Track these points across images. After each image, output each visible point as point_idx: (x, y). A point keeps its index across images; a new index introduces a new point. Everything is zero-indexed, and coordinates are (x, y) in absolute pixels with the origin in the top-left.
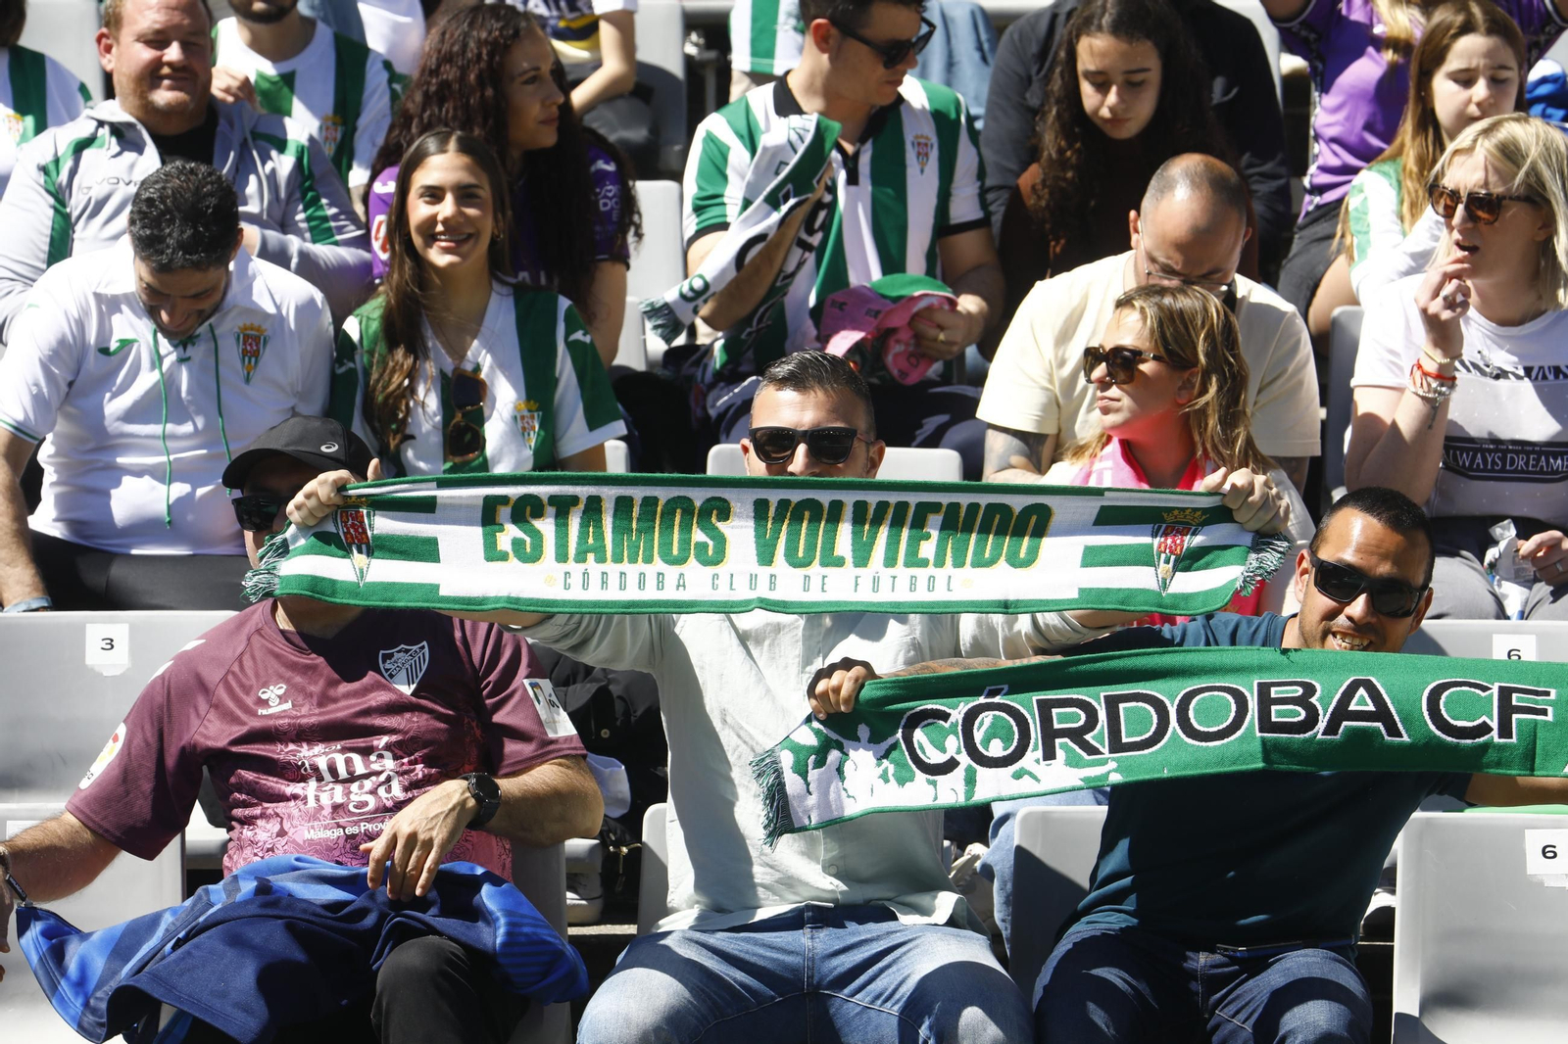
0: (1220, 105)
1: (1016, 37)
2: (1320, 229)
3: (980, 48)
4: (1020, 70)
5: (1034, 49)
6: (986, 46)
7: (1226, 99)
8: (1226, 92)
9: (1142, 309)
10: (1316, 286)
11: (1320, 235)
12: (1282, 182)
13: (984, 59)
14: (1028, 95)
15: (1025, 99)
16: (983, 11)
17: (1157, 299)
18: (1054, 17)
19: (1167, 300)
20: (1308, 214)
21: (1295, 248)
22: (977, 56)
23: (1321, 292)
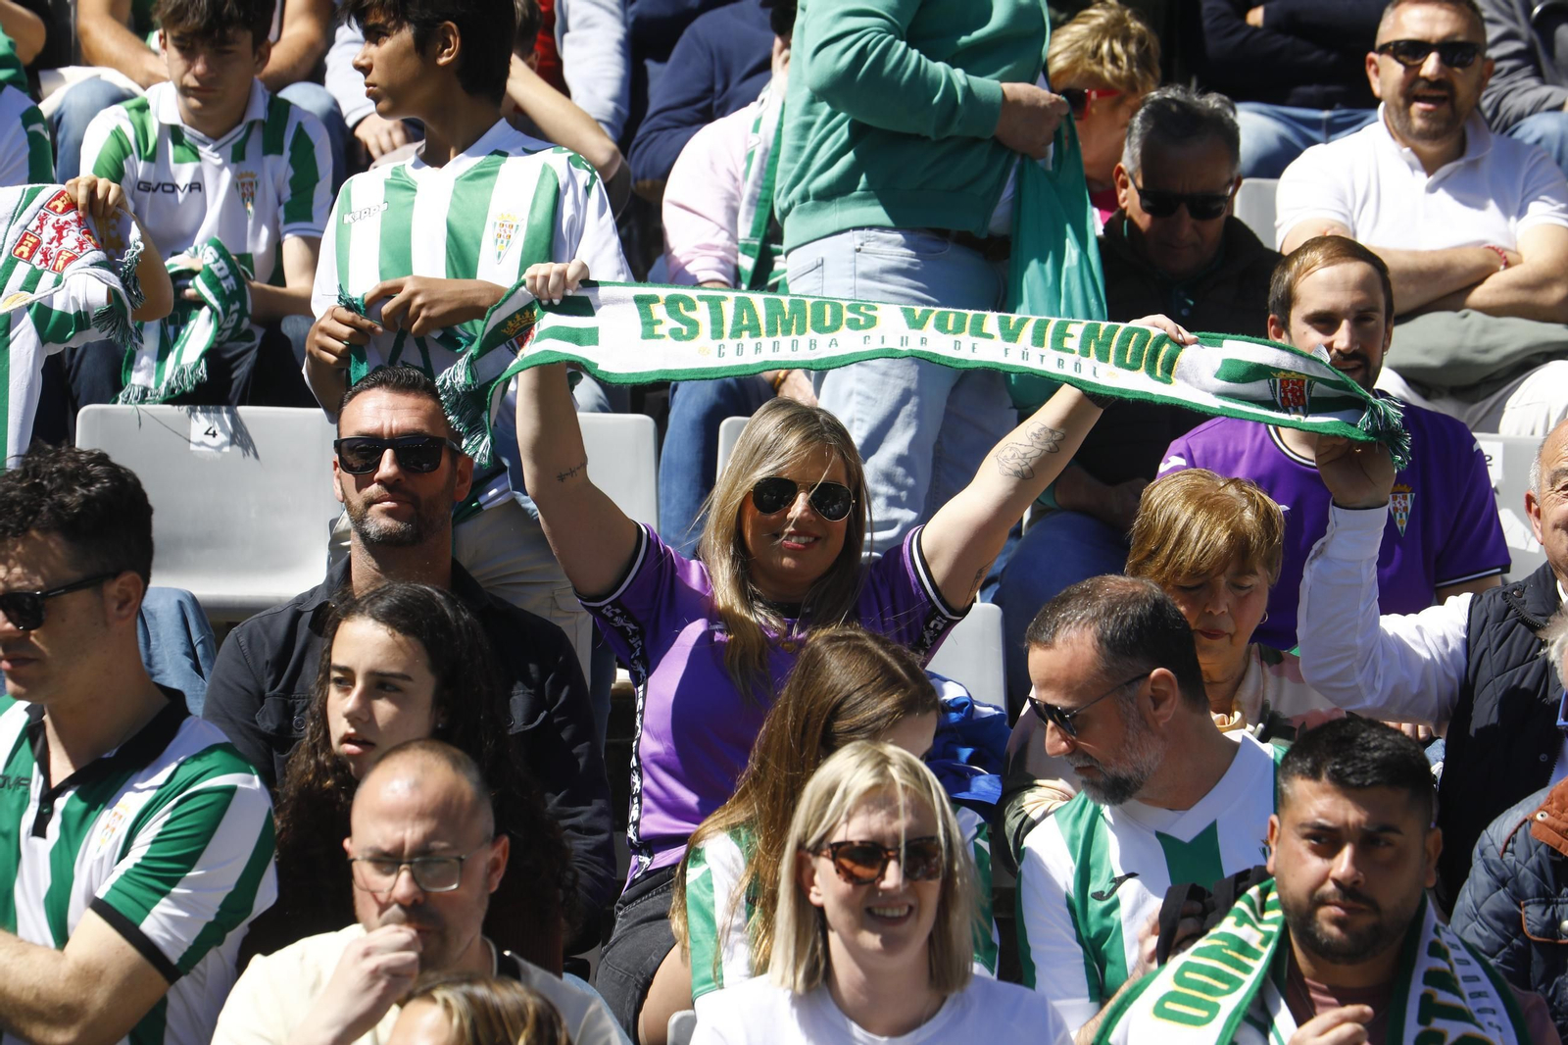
0: (523, 736)
1: (243, 640)
2: (650, 904)
3: (191, 653)
4: (249, 683)
5: (268, 655)
6: (199, 650)
7: (530, 727)
8: (531, 717)
9: (447, 1005)
10: (648, 983)
11: (650, 913)
12: (604, 837)
13: (197, 668)
14: (257, 717)
15: (255, 722)
16: (194, 600)
17: (465, 988)
18: (297, 615)
19: (481, 991)
20: (634, 882)
21: (618, 930)
22: (187, 663)
23: (653, 991)
